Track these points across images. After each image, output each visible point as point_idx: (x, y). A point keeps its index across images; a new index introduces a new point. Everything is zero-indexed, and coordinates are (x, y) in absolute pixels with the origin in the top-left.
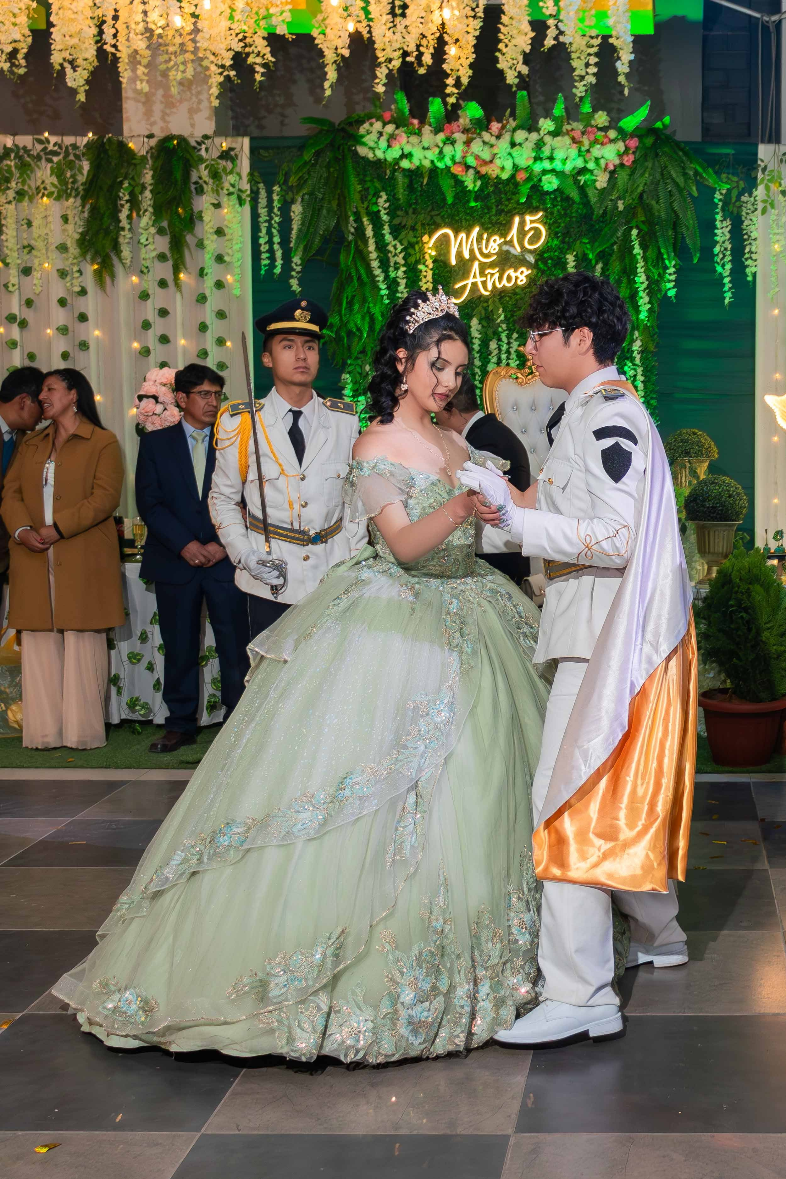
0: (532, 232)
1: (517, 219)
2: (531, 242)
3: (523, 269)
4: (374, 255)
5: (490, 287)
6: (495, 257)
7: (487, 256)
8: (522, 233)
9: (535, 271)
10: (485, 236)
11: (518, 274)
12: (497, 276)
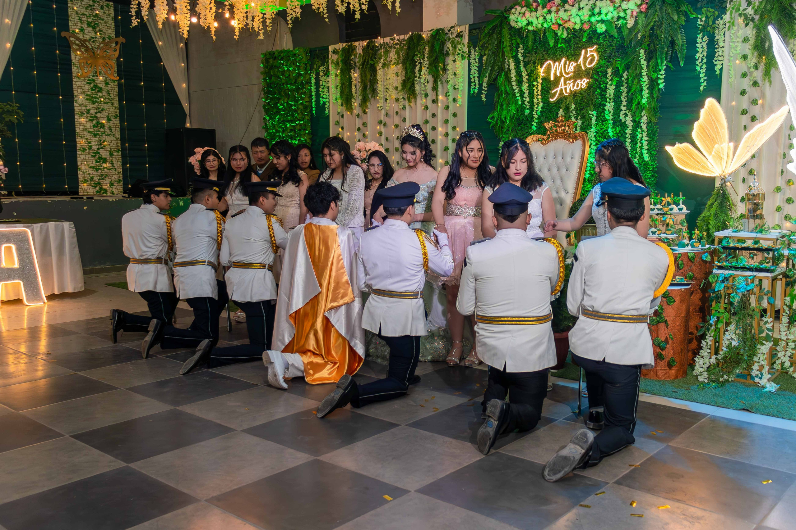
0: (590, 58)
1: (583, 51)
2: (589, 64)
3: (585, 79)
4: (514, 79)
5: (568, 91)
6: (571, 74)
7: (567, 74)
8: (585, 58)
9: (591, 80)
10: (568, 62)
11: (582, 82)
12: (572, 84)
